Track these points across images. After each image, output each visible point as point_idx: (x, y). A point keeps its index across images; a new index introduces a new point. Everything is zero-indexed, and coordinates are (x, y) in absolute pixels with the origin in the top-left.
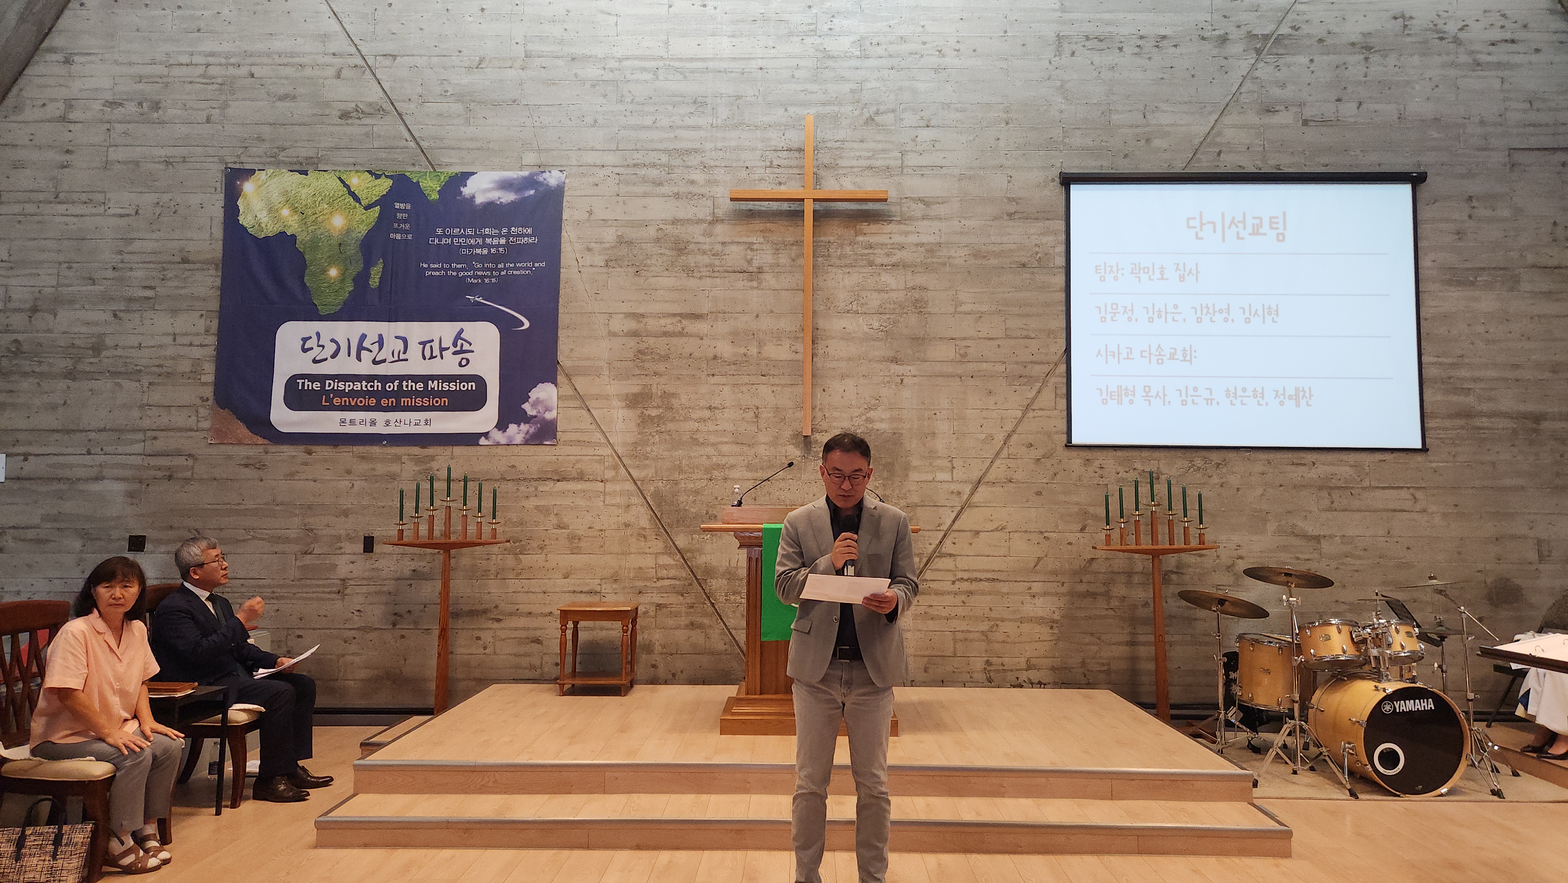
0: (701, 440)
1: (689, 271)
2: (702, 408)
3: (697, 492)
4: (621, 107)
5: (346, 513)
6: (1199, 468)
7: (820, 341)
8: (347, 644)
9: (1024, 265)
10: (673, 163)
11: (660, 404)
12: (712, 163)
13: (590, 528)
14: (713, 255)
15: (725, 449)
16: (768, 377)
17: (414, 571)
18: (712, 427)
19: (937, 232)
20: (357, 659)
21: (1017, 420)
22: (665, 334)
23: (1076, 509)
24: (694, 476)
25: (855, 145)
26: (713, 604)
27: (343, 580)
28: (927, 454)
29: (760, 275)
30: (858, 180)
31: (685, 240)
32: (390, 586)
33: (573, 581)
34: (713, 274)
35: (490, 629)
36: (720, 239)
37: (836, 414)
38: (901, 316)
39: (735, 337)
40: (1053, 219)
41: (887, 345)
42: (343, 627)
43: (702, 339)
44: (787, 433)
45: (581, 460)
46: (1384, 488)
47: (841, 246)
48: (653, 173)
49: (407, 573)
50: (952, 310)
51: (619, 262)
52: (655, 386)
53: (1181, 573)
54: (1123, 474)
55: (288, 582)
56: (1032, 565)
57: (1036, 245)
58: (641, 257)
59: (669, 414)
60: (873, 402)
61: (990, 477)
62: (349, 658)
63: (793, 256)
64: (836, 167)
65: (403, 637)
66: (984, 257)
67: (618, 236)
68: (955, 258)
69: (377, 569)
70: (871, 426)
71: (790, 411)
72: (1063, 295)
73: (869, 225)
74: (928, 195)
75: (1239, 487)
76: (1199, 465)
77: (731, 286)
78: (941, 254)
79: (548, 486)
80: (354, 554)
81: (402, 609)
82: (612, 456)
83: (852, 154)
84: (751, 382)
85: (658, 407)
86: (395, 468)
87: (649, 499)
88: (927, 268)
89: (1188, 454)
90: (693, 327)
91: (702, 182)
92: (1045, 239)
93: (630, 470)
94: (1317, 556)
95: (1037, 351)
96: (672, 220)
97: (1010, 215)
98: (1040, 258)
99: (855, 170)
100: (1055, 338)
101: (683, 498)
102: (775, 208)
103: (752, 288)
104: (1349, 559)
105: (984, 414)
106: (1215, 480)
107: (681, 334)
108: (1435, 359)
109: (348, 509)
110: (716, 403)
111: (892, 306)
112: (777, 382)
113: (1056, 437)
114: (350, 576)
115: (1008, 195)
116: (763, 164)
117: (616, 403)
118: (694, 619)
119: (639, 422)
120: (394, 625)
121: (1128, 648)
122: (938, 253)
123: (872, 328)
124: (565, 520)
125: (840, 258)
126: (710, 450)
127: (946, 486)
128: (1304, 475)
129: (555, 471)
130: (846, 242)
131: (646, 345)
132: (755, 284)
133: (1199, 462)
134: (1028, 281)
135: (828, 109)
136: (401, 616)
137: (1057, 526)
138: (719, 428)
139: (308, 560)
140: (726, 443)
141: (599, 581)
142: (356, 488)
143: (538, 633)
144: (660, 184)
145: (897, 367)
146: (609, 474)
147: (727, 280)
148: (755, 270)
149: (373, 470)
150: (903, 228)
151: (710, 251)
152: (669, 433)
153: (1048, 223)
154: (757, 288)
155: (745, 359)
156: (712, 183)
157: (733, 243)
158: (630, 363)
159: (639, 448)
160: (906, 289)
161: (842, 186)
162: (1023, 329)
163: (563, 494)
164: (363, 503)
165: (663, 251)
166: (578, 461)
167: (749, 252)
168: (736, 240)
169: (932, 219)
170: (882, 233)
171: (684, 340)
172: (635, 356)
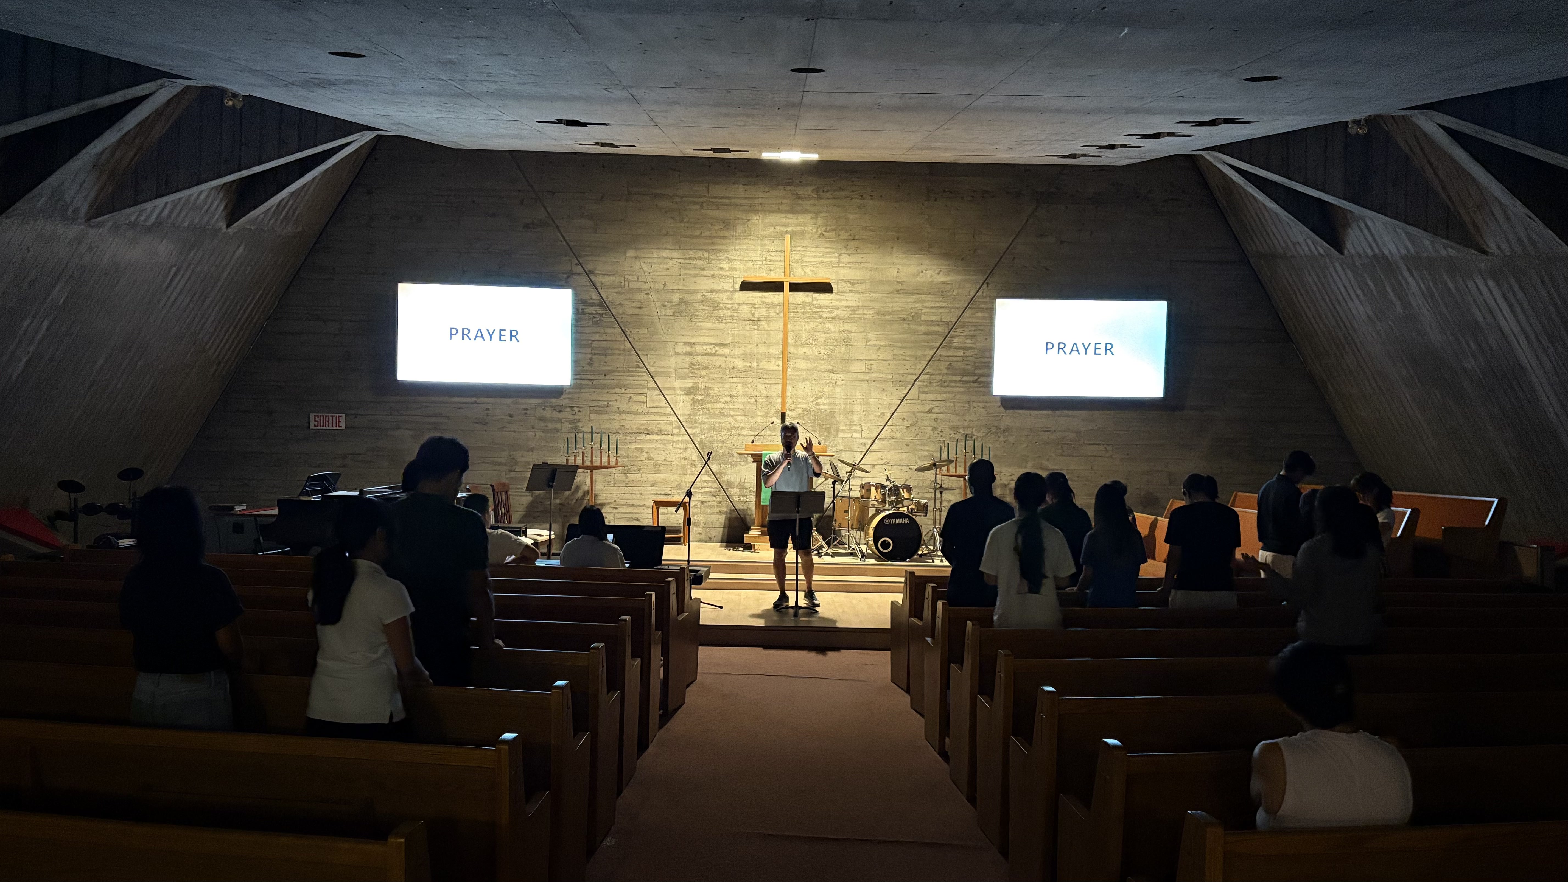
0: (726, 413)
1: (719, 319)
2: (726, 396)
3: (723, 442)
4: (683, 225)
9: (904, 320)
10: (710, 257)
11: (703, 393)
12: (733, 258)
13: (665, 460)
14: (733, 310)
15: (739, 418)
16: (762, 379)
18: (731, 407)
19: (857, 300)
22: (706, 354)
23: (926, 453)
24: (722, 433)
25: (813, 249)
26: (731, 502)
28: (848, 423)
29: (759, 323)
30: (814, 269)
31: (717, 301)
33: (656, 488)
34: (733, 321)
36: (735, 301)
37: (799, 400)
38: (836, 347)
39: (745, 356)
41: (828, 362)
43: (726, 357)
44: (773, 411)
45: (660, 423)
46: (1089, 444)
47: (804, 307)
48: (700, 263)
50: (864, 344)
51: (681, 313)
52: (700, 383)
54: (953, 435)
57: (912, 308)
58: (693, 311)
59: (708, 399)
60: (820, 394)
61: (882, 435)
63: (777, 312)
64: (802, 261)
66: (883, 314)
67: (680, 298)
68: (866, 314)
70: (818, 407)
71: (775, 399)
73: (820, 294)
74: (853, 279)
75: (1015, 442)
76: (994, 431)
77: (743, 328)
78: (859, 312)
79: (642, 437)
82: (677, 421)
83: (811, 254)
84: (753, 382)
85: (702, 395)
86: (558, 426)
87: (697, 445)
88: (851, 320)
90: (721, 350)
91: (727, 269)
92: (917, 305)
93: (687, 429)
96: (710, 290)
97: (898, 291)
99: (813, 263)
101: (715, 445)
103: (754, 329)
105: (880, 401)
106: (1002, 439)
107: (715, 355)
109: (534, 448)
110: (734, 393)
111: (832, 341)
112: (768, 382)
116: (761, 259)
117: (679, 392)
118: (721, 509)
119: (692, 402)
122: (858, 312)
123: (820, 353)
124: (652, 455)
125: (803, 313)
126: (731, 419)
127: (858, 440)
128: (1049, 437)
129: (646, 429)
130: (807, 304)
131: (696, 360)
132: (756, 327)
134: (907, 328)
135: (799, 228)
137: (917, 462)
138: (736, 407)
139: (513, 474)
140: (740, 415)
141: (670, 489)
142: (537, 436)
143: (637, 516)
144: (703, 269)
145: (834, 375)
146: (676, 431)
147: (740, 324)
148: (756, 319)
149: (547, 426)
150: (838, 297)
151: (731, 308)
152: (708, 409)
153: (918, 296)
154: (757, 329)
155: (750, 369)
156: (733, 269)
157: (744, 303)
158: (687, 370)
159: (692, 417)
160: (839, 332)
161: (805, 272)
162: (902, 355)
163: (651, 441)
164: (543, 444)
165: (705, 308)
166: (658, 424)
167: (753, 309)
168: (746, 302)
169: (855, 292)
170: (827, 300)
171: (716, 358)
172: (689, 366)
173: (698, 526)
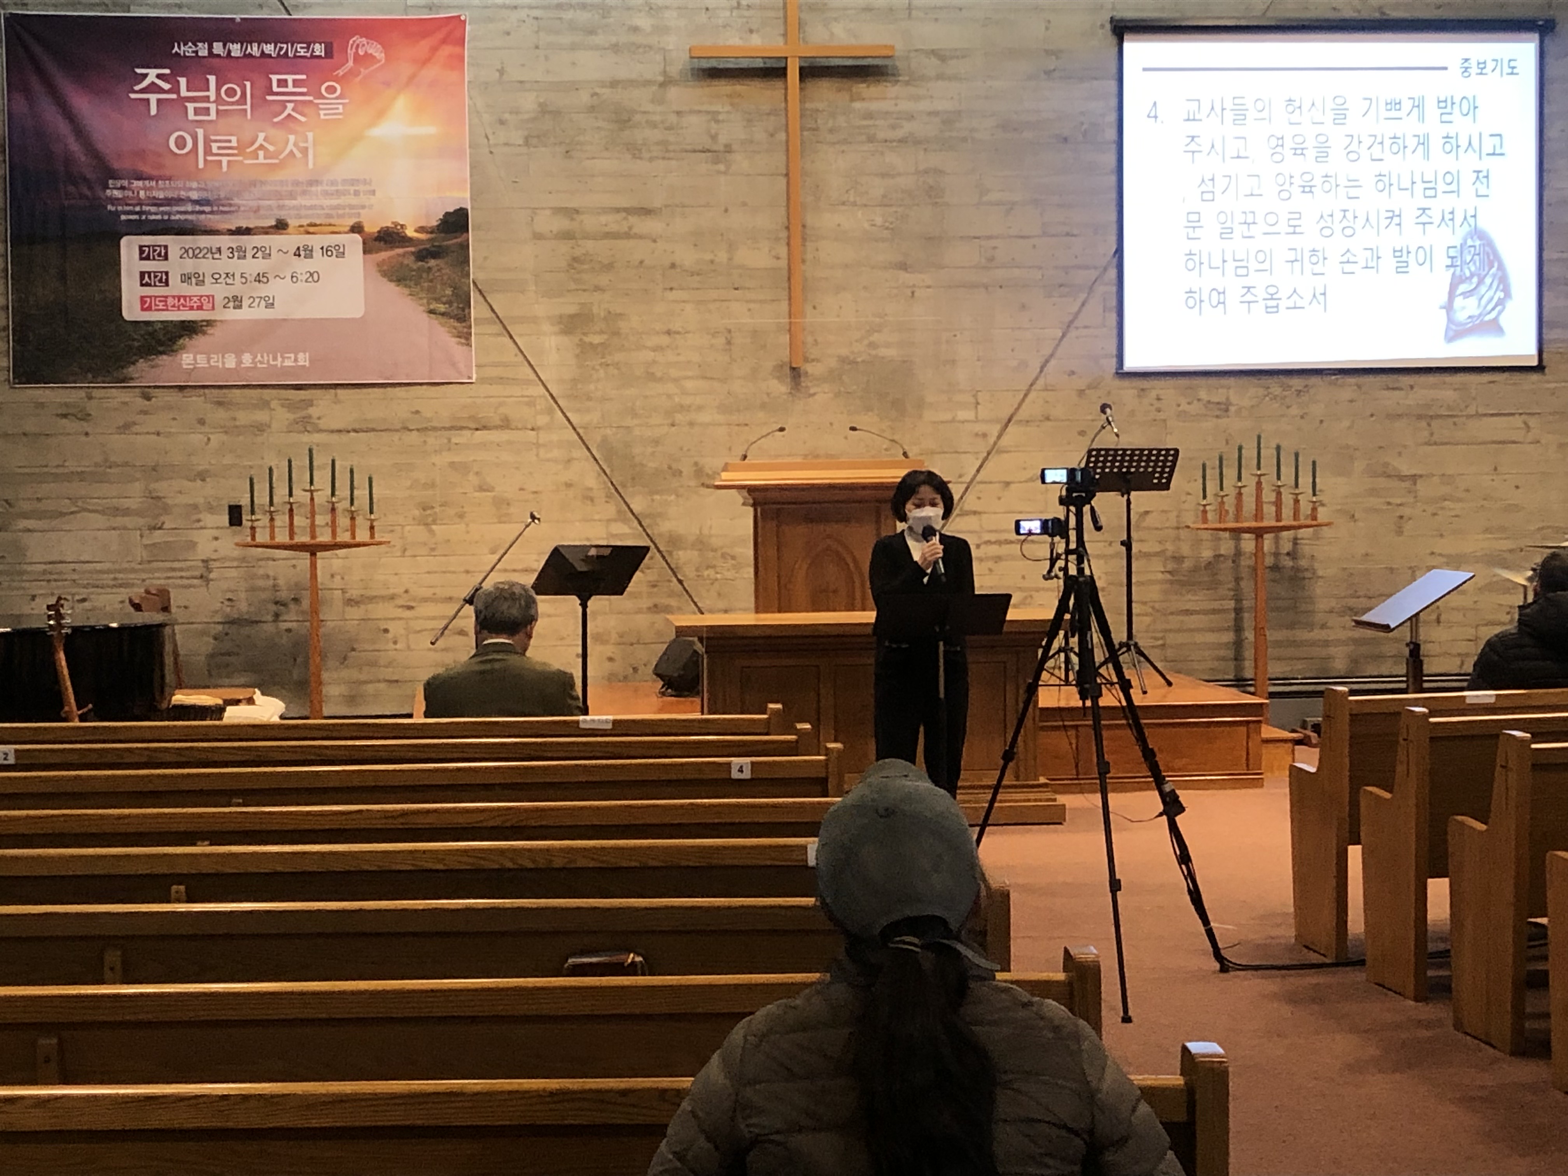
0: (659, 374)
1: (635, 150)
2: (658, 333)
3: (656, 442)
5: (202, 476)
6: (1276, 397)
8: (218, 642)
9: (1066, 140)
10: (607, 2)
11: (604, 327)
12: (660, 3)
13: (521, 489)
14: (666, 129)
15: (689, 385)
16: (742, 291)
18: (672, 357)
19: (956, 96)
21: (1056, 342)
22: (608, 235)
24: (652, 421)
26: (680, 582)
27: (205, 561)
28: (945, 387)
29: (728, 155)
31: (628, 109)
34: (667, 155)
35: (400, 619)
36: (675, 107)
37: (830, 337)
38: (911, 209)
39: (698, 238)
40: (1103, 79)
41: (894, 246)
42: (211, 621)
43: (655, 241)
44: (769, 364)
45: (504, 403)
46: (1492, 415)
47: (833, 114)
48: (583, 17)
50: (975, 199)
51: (543, 139)
52: (597, 304)
54: (1184, 407)
55: (133, 565)
57: (1080, 112)
58: (571, 133)
59: (616, 341)
60: (877, 321)
61: (1022, 414)
63: (773, 129)
65: (289, 631)
66: (1015, 130)
67: (540, 105)
68: (978, 130)
70: (874, 352)
71: (772, 335)
72: (1113, 179)
73: (868, 87)
74: (944, 47)
75: (1323, 418)
76: (1277, 393)
77: (692, 170)
78: (961, 125)
79: (464, 436)
80: (217, 528)
81: (285, 597)
82: (544, 396)
84: (721, 298)
85: (602, 332)
86: (261, 416)
87: (595, 452)
88: (944, 144)
90: (642, 225)
91: (649, 29)
92: (1091, 105)
93: (568, 414)
94: (1412, 500)
95: (1082, 252)
96: (610, 82)
97: (1048, 73)
98: (1085, 131)
99: (850, 13)
100: (1103, 235)
101: (637, 450)
103: (719, 172)
104: (1447, 503)
105: (1017, 334)
106: (1295, 411)
107: (627, 236)
108: (1560, 255)
109: (207, 471)
110: (676, 326)
111: (900, 195)
112: (754, 297)
113: (1104, 362)
114: (214, 555)
115: (1046, 47)
116: (729, 4)
117: (546, 327)
119: (578, 351)
120: (277, 615)
122: (957, 125)
123: (875, 225)
124: (489, 479)
125: (831, 131)
126: (671, 388)
127: (968, 426)
128: (1401, 402)
129: (472, 418)
130: (839, 110)
131: (583, 250)
132: (722, 167)
133: (1276, 390)
134: (1071, 161)
136: (284, 605)
138: (681, 358)
139: (158, 536)
140: (691, 377)
142: (213, 444)
144: (593, 32)
145: (907, 275)
146: (542, 421)
147: (685, 163)
148: (722, 148)
149: (235, 419)
150: (911, 90)
151: (662, 122)
152: (617, 365)
153: (1095, 84)
154: (725, 173)
155: (712, 267)
156: (661, 30)
157: (692, 112)
158: (563, 275)
159: (579, 386)
160: (917, 172)
161: (832, 34)
162: (1064, 223)
163: (483, 446)
164: (225, 462)
165: (600, 123)
166: (501, 404)
167: (713, 124)
168: (697, 108)
169: (950, 79)
170: (885, 99)
171: (631, 243)
172: (569, 265)
173: (604, 642)
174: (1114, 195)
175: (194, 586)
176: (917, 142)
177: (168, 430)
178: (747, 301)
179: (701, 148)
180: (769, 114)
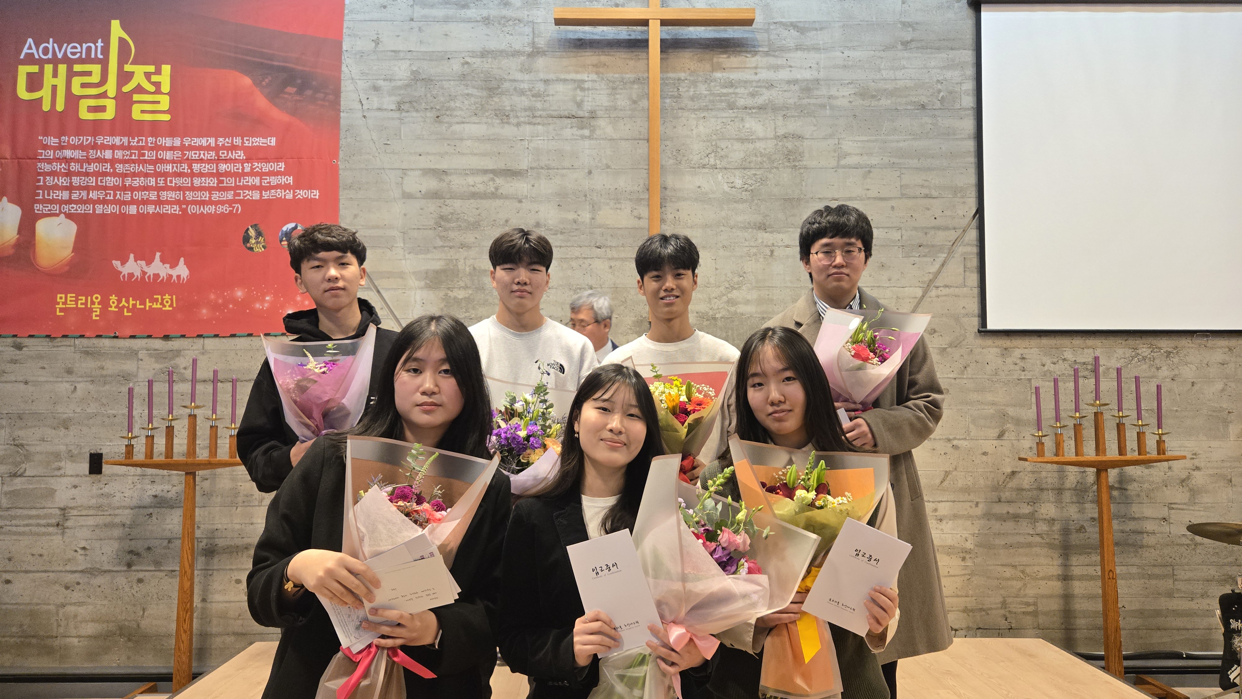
1: (503, 116)
5: (66, 424)
6: (1144, 358)
7: (667, 205)
8: (69, 591)
9: (923, 107)
11: (469, 283)
14: (533, 96)
16: (603, 250)
17: (155, 496)
19: (814, 66)
20: (82, 610)
22: (474, 196)
23: (991, 410)
27: (63, 509)
29: (593, 122)
31: (497, 77)
32: (125, 516)
34: (534, 120)
36: (542, 76)
38: (770, 172)
39: (562, 198)
40: (958, 49)
41: (753, 208)
42: (64, 570)
43: (520, 201)
47: (694, 83)
49: (147, 500)
50: (834, 163)
51: (415, 104)
52: (462, 261)
53: (1126, 489)
54: (1049, 367)
56: (938, 481)
57: (938, 81)
58: (442, 99)
60: (736, 279)
62: (71, 609)
63: (634, 97)
65: (140, 581)
66: (873, 97)
67: (413, 72)
68: (836, 98)
69: (108, 496)
70: (733, 309)
72: (971, 145)
73: (729, 57)
74: (803, 20)
75: (1194, 380)
76: (1146, 354)
77: (557, 135)
78: (819, 93)
80: (77, 476)
81: (139, 546)
84: (583, 256)
85: (466, 287)
86: (129, 366)
88: (802, 111)
89: (1131, 342)
90: (508, 186)
92: (949, 74)
95: (941, 214)
96: (481, 52)
97: (906, 44)
98: (942, 97)
100: (963, 197)
102: (610, 37)
103: (583, 137)
106: (1165, 372)
107: (494, 195)
109: (70, 419)
111: (759, 159)
112: (616, 256)
113: (965, 320)
114: (72, 504)
115: (903, 20)
117: (413, 282)
119: (442, 305)
120: (129, 565)
121: (1060, 583)
122: (816, 93)
123: (734, 187)
125: (692, 99)
130: (700, 79)
131: (450, 210)
132: (586, 132)
133: (1144, 351)
134: (930, 126)
136: (138, 554)
137: (968, 432)
139: (19, 484)
142: (79, 393)
145: (766, 235)
147: (551, 128)
148: (587, 115)
149: (103, 368)
150: (772, 60)
151: (530, 90)
153: (952, 54)
154: (590, 138)
155: (575, 226)
156: (530, 4)
157: (559, 80)
158: (431, 232)
160: (776, 137)
161: (694, 5)
162: (922, 186)
164: (89, 410)
165: (470, 91)
167: (578, 92)
168: (563, 76)
169: (808, 49)
170: (745, 68)
171: (498, 202)
172: (436, 223)
174: (972, 159)
175: (50, 534)
176: (775, 109)
177: (34, 379)
178: (609, 259)
179: (566, 113)
180: (633, 82)
